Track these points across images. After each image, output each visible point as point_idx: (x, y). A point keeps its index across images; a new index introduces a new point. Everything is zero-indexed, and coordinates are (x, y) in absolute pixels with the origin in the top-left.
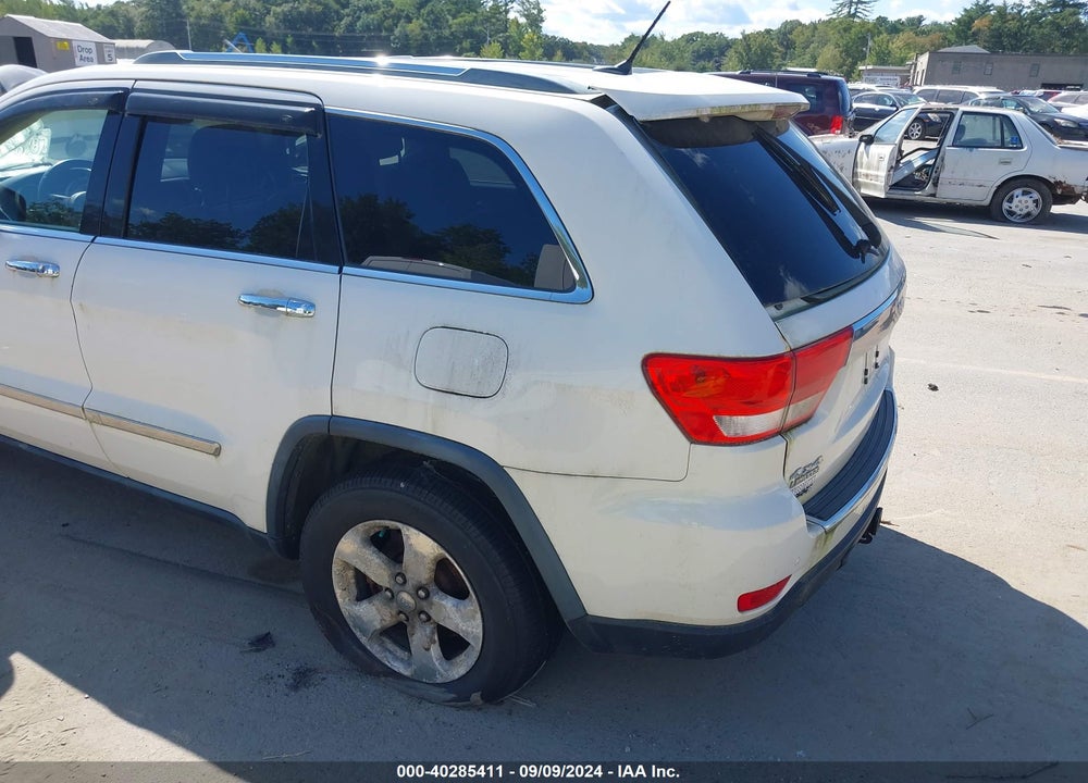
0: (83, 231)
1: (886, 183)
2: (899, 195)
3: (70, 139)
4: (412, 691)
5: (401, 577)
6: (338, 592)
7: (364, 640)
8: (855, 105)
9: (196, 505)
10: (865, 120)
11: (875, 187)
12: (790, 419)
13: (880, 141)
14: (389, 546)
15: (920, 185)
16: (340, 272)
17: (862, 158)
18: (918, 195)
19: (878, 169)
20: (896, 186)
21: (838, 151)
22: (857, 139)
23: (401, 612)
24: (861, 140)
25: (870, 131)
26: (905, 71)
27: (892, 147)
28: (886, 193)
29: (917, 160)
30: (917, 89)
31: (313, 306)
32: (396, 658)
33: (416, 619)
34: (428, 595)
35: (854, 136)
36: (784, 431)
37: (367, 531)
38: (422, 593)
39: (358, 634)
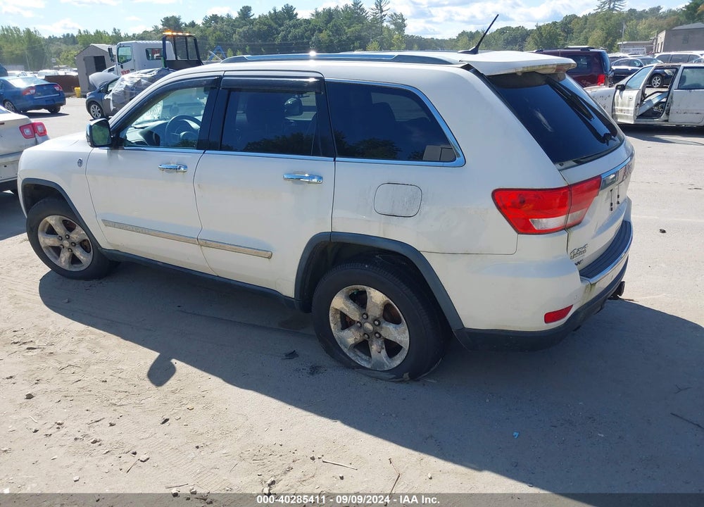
0: (198, 148)
1: (635, 115)
2: (643, 122)
3: (171, 106)
4: (372, 375)
5: (365, 316)
6: (332, 325)
7: (345, 350)
8: (614, 68)
9: (258, 288)
10: (620, 76)
11: (627, 117)
12: (569, 222)
13: (630, 88)
14: (359, 299)
15: (658, 115)
16: (334, 160)
17: (618, 100)
18: (657, 121)
19: (629, 106)
20: (641, 116)
21: (602, 96)
22: (614, 88)
23: (365, 334)
24: (617, 88)
25: (623, 82)
26: (649, 44)
27: (637, 91)
28: (635, 121)
29: (655, 99)
30: (657, 55)
31: (321, 178)
32: (362, 359)
33: (373, 337)
34: (379, 324)
35: (612, 86)
36: (566, 228)
37: (347, 292)
38: (377, 323)
39: (342, 347)
